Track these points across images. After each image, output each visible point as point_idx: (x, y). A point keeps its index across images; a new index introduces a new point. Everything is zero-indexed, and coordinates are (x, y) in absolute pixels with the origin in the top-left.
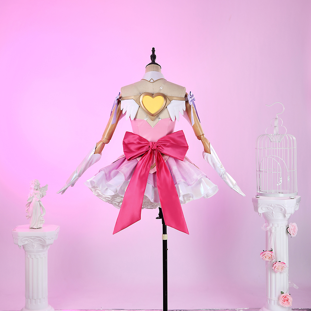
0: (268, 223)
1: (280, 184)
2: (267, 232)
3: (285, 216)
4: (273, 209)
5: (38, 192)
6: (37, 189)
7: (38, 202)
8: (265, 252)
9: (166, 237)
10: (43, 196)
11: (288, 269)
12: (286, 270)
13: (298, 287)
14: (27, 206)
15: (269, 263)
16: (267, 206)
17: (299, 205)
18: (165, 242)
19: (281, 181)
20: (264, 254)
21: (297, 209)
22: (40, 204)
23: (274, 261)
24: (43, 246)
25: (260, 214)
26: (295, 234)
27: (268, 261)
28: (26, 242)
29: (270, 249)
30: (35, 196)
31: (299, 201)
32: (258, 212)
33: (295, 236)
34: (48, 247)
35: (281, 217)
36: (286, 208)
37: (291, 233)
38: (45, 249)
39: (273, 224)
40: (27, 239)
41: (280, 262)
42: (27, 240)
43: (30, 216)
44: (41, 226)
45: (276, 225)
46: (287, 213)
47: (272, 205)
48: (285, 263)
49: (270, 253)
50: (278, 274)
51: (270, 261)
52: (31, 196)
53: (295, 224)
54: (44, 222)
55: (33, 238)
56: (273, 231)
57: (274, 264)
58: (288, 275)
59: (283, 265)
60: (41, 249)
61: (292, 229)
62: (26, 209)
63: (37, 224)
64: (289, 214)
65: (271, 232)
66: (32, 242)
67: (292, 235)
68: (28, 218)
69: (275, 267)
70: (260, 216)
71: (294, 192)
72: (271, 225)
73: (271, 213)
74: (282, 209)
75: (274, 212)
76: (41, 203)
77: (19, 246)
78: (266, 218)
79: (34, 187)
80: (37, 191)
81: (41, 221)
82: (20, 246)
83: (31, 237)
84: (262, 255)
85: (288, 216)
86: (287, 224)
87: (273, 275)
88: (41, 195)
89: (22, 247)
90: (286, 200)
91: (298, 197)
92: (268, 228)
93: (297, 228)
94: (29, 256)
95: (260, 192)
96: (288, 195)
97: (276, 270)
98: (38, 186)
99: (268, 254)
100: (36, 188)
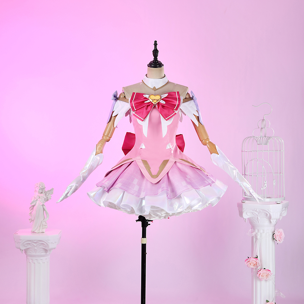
0: (254, 229)
1: (264, 188)
2: (252, 237)
3: (270, 222)
4: (258, 214)
5: (43, 195)
6: (42, 193)
7: (42, 206)
8: (249, 259)
9: (145, 241)
10: (47, 200)
11: (274, 277)
12: (272, 277)
13: (285, 296)
14: (31, 209)
15: (254, 270)
16: (252, 211)
17: (287, 210)
18: (144, 246)
19: (266, 185)
20: (249, 261)
21: (285, 214)
22: (43, 208)
23: (259, 268)
24: (46, 251)
25: (245, 219)
26: (282, 240)
27: (253, 268)
28: (29, 246)
29: (255, 256)
30: (39, 200)
31: (286, 207)
32: (243, 217)
33: (281, 242)
34: (51, 251)
35: (266, 222)
36: (271, 214)
37: (277, 239)
38: (48, 253)
39: (258, 230)
40: (30, 242)
41: (265, 269)
42: (29, 244)
43: (33, 219)
44: (44, 230)
45: (261, 231)
46: (272, 218)
47: (257, 210)
48: (270, 271)
49: (255, 260)
50: (263, 282)
51: (254, 268)
52: (35, 200)
53: (281, 230)
54: (46, 227)
55: (35, 241)
56: (259, 237)
57: (258, 271)
58: (274, 283)
59: (268, 272)
60: (43, 254)
61: (278, 235)
62: (30, 212)
63: (39, 228)
64: (275, 219)
65: (256, 239)
66: (34, 246)
67: (278, 242)
68: (31, 222)
69: (259, 275)
70: (245, 221)
71: (280, 197)
72: (256, 231)
73: (257, 219)
74: (267, 215)
75: (259, 218)
76: (45, 207)
77: (20, 250)
78: (252, 225)
79: (38, 190)
80: (42, 194)
81: (44, 226)
82: (22, 250)
83: (33, 241)
84: (246, 262)
85: (274, 222)
86: (273, 230)
87: (259, 283)
88: (45, 199)
89: (24, 251)
90: (271, 205)
91: (285, 202)
92: (254, 234)
93: (284, 234)
94: (31, 261)
95: (246, 197)
96: (274, 200)
97: (261, 277)
98: (42, 189)
99: (253, 260)
100: (41, 191)
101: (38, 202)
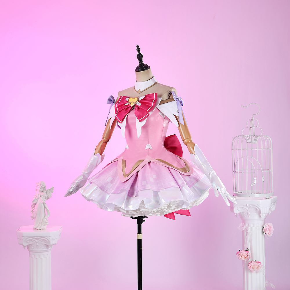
0: (244, 223)
1: (254, 184)
2: (243, 231)
3: (260, 216)
4: (248, 209)
5: (44, 194)
6: (43, 191)
7: (43, 204)
8: (241, 252)
9: (140, 237)
10: (48, 198)
11: (264, 268)
12: (262, 269)
13: (275, 287)
14: (32, 207)
15: (245, 262)
16: (243, 206)
17: (275, 205)
18: (140, 242)
19: (255, 181)
20: (240, 253)
21: (273, 209)
22: (45, 207)
23: (250, 260)
24: (47, 246)
25: (236, 214)
26: (271, 234)
27: (244, 261)
28: (31, 243)
29: (246, 249)
30: (40, 198)
31: (275, 202)
32: (233, 212)
33: (271, 235)
34: (52, 247)
35: (256, 217)
36: (261, 209)
37: (267, 233)
38: (49, 249)
39: (249, 224)
40: (32, 239)
41: (255, 261)
42: (32, 240)
43: (34, 217)
44: (45, 227)
45: (252, 225)
46: (261, 213)
47: (247, 205)
48: (260, 263)
49: (246, 252)
50: (254, 274)
51: (245, 260)
52: (36, 198)
53: (270, 224)
54: (47, 224)
55: (37, 238)
56: (249, 231)
57: (249, 263)
58: (264, 274)
59: (259, 264)
60: (44, 249)
61: (267, 229)
62: (32, 210)
63: (40, 225)
64: (264, 214)
65: (247, 232)
66: (36, 242)
67: (267, 235)
68: (33, 219)
69: (250, 267)
70: (236, 216)
71: (269, 192)
72: (247, 225)
73: (247, 213)
74: (257, 209)
75: (249, 213)
76: (46, 205)
77: (23, 246)
78: (242, 218)
79: (39, 189)
80: (42, 193)
81: (45, 223)
82: (25, 246)
83: (35, 237)
84: (238, 254)
85: (263, 216)
86: (262, 224)
87: (250, 274)
88: (46, 197)
89: (26, 247)
90: (260, 201)
91: (274, 197)
92: (244, 228)
93: (273, 228)
94: (33, 256)
95: (236, 193)
96: (263, 196)
97: (251, 269)
98: (43, 188)
99: (244, 253)
100: (42, 190)
101: (39, 200)
